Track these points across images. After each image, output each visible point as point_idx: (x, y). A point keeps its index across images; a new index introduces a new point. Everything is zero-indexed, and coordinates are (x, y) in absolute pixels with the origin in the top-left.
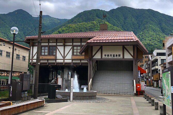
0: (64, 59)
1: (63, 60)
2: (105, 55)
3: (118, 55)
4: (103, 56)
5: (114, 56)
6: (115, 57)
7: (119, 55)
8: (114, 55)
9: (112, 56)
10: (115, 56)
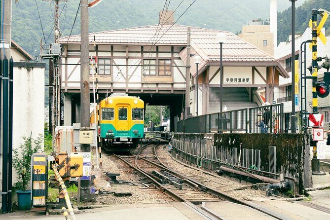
0: (127, 83)
1: (125, 84)
2: (228, 80)
3: (246, 80)
4: (225, 81)
5: (240, 81)
6: (242, 83)
7: (248, 80)
8: (240, 79)
9: (238, 81)
10: (242, 80)
